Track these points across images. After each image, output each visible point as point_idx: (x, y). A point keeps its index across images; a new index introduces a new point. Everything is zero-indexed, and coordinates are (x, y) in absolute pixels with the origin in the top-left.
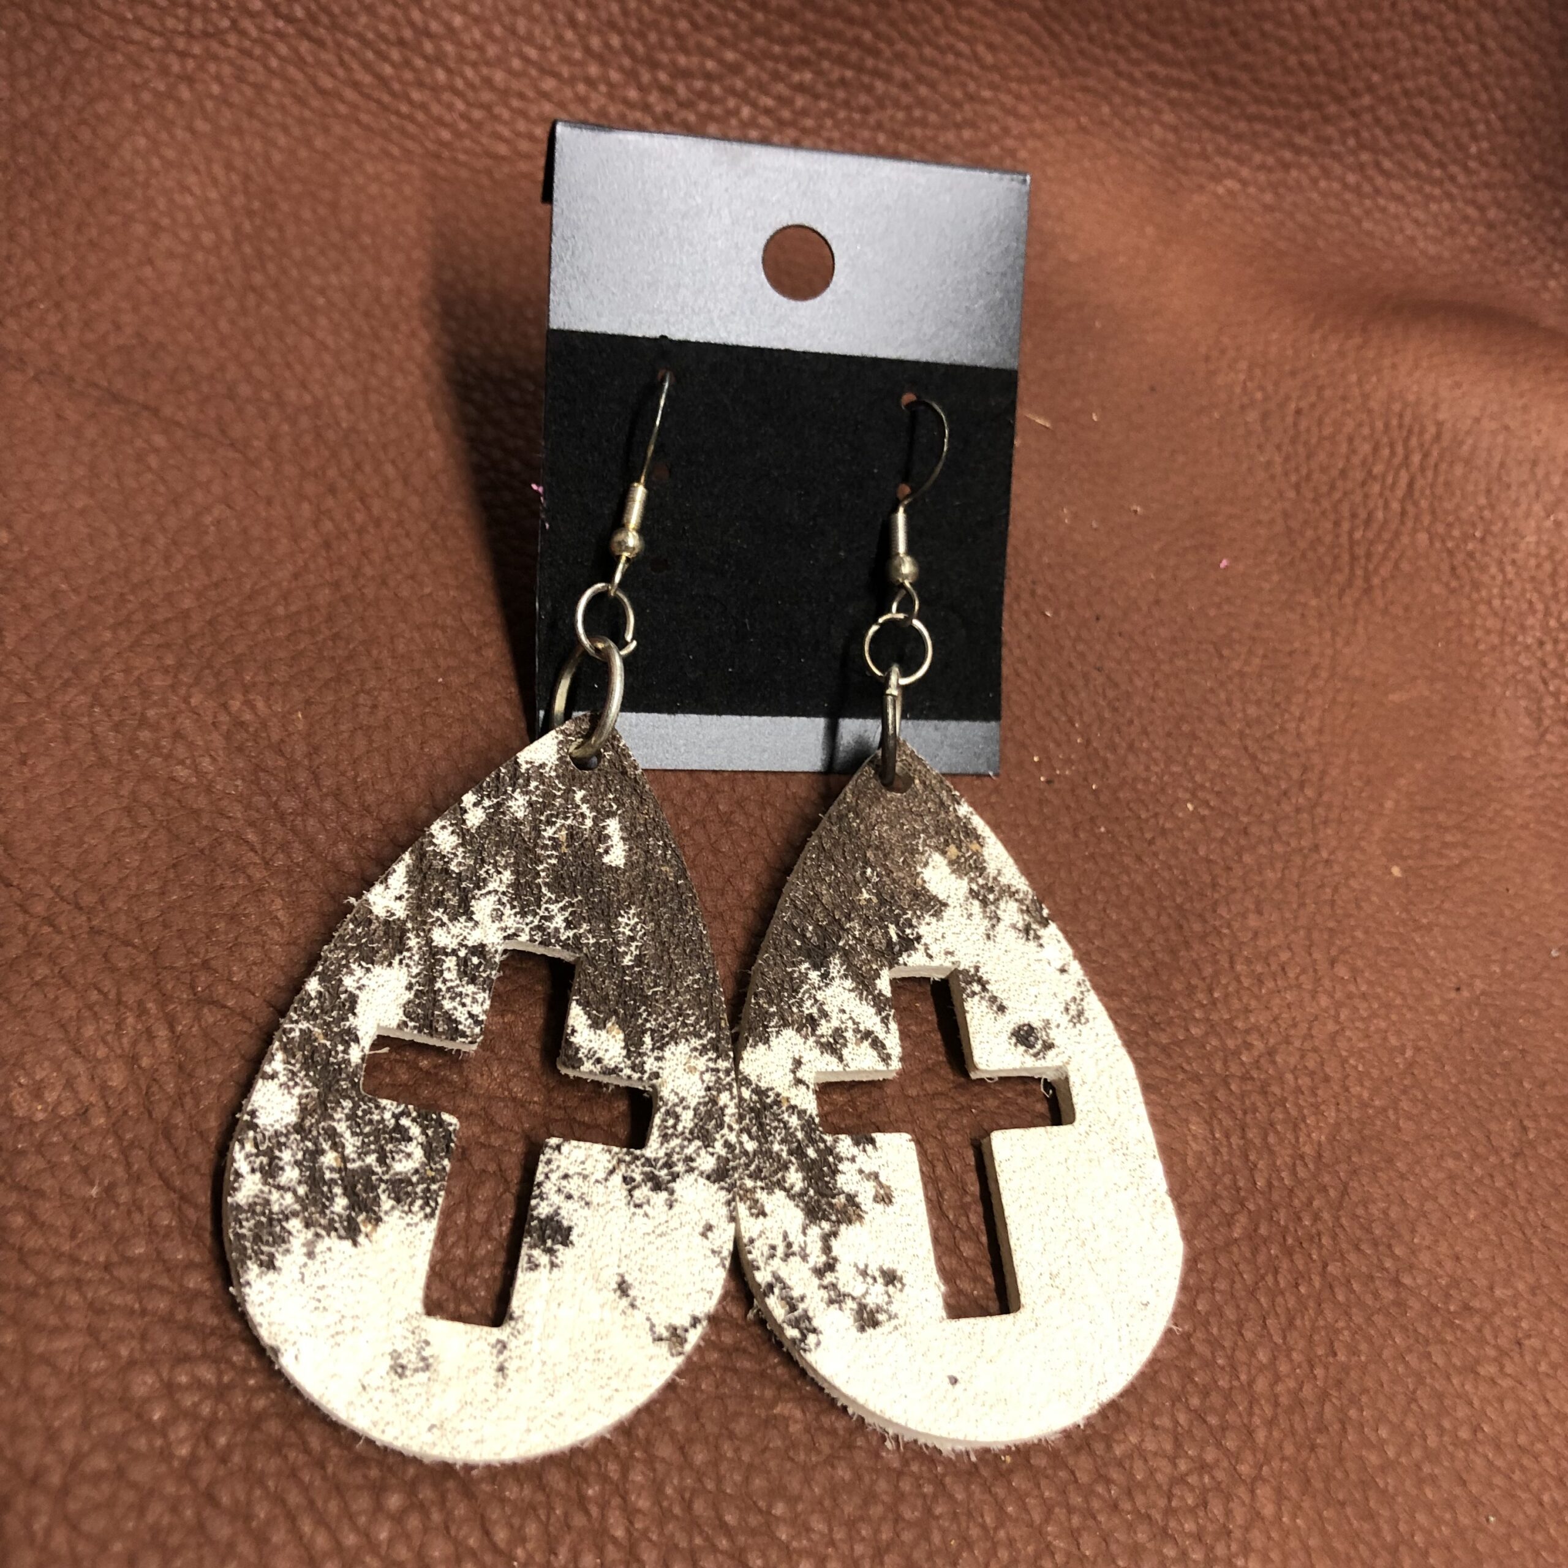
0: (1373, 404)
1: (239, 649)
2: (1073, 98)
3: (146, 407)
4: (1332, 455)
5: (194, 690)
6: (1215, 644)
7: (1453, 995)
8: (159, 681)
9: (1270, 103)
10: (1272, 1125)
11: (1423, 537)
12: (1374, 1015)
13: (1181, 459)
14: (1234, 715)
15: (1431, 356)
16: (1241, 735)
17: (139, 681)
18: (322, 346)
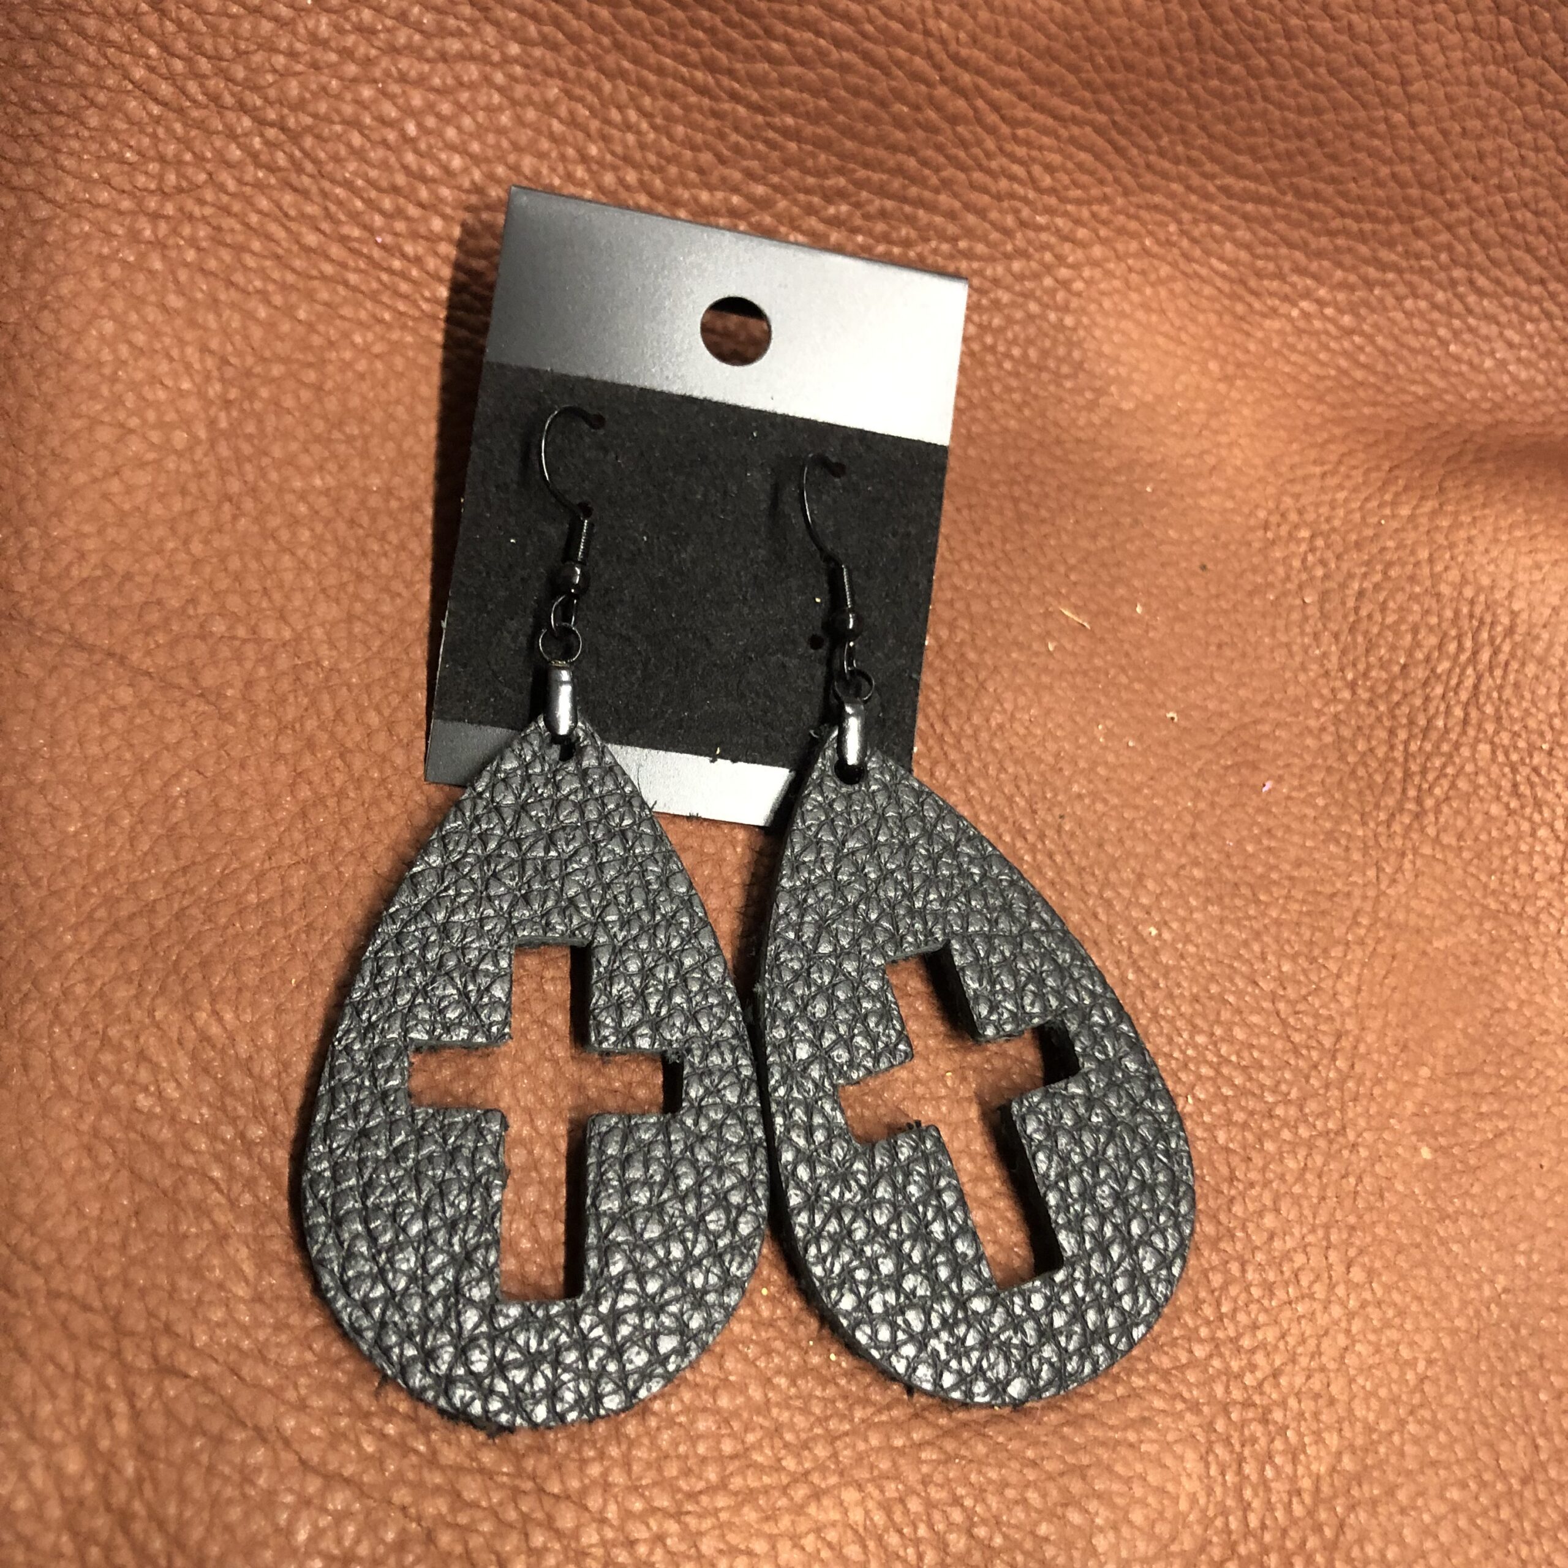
0: (1445, 589)
1: (207, 948)
2: (1137, 218)
3: (111, 654)
4: (1393, 648)
5: (159, 1001)
6: (1251, 886)
7: (1473, 1294)
8: (123, 993)
9: (1358, 218)
10: (1270, 1458)
11: (1484, 748)
12: (1387, 1324)
13: (1228, 652)
14: (1266, 973)
15: (1512, 527)
16: (1274, 998)
17: (101, 994)
18: (303, 566)
